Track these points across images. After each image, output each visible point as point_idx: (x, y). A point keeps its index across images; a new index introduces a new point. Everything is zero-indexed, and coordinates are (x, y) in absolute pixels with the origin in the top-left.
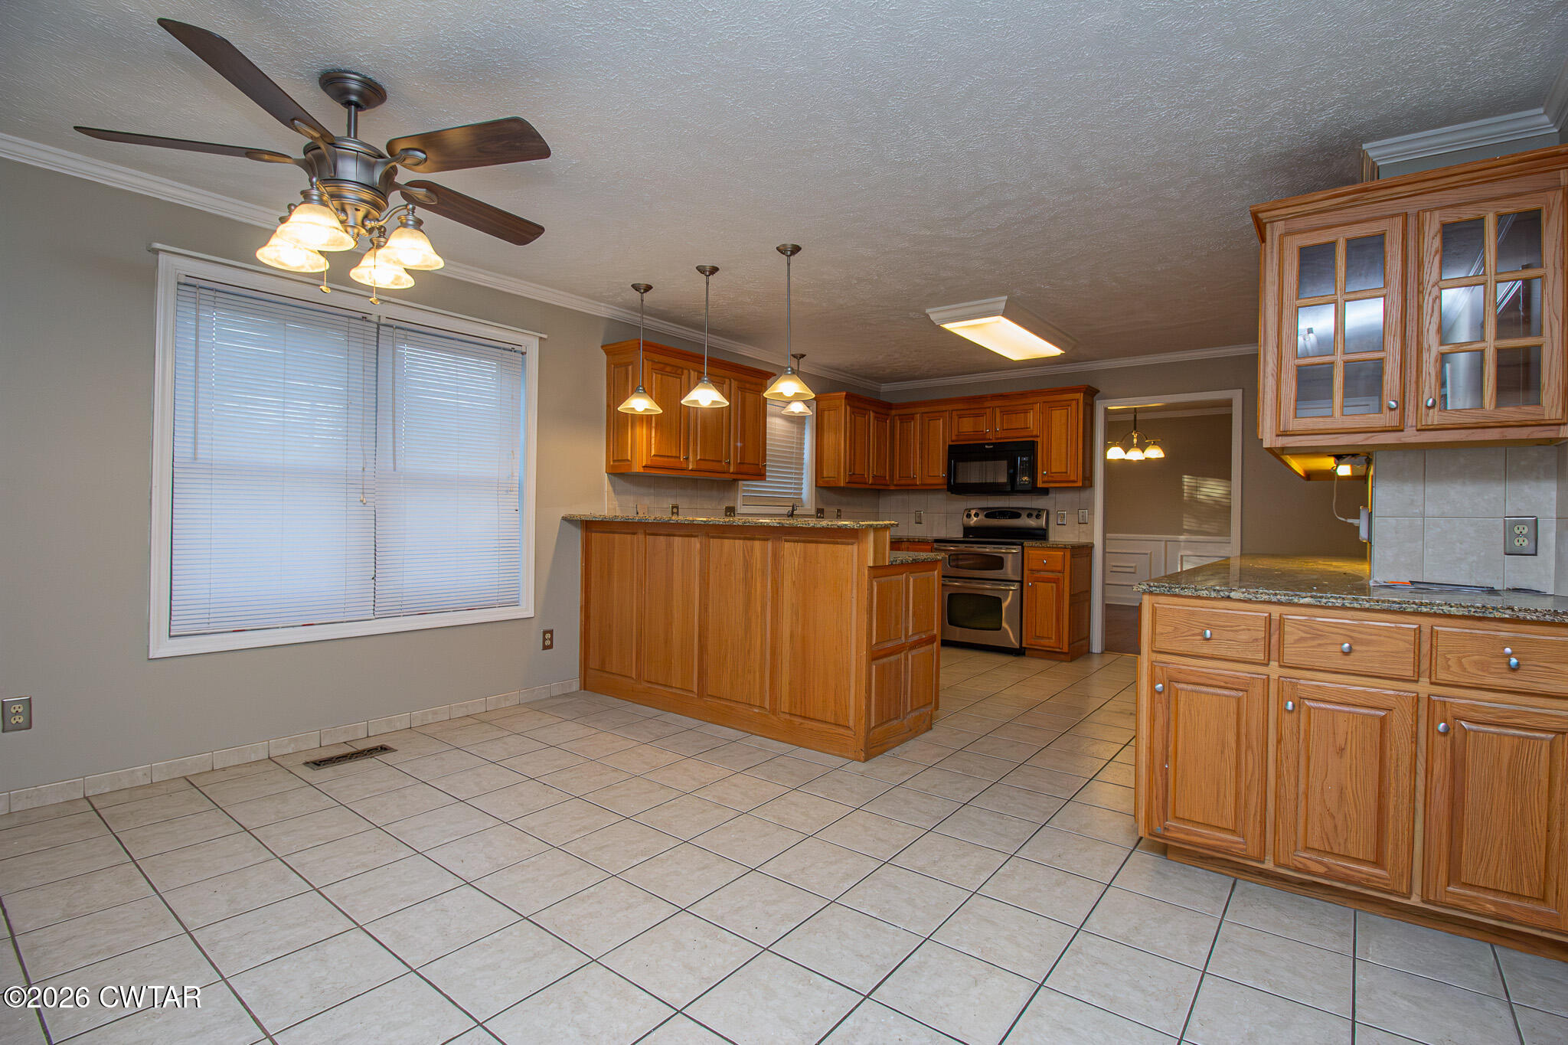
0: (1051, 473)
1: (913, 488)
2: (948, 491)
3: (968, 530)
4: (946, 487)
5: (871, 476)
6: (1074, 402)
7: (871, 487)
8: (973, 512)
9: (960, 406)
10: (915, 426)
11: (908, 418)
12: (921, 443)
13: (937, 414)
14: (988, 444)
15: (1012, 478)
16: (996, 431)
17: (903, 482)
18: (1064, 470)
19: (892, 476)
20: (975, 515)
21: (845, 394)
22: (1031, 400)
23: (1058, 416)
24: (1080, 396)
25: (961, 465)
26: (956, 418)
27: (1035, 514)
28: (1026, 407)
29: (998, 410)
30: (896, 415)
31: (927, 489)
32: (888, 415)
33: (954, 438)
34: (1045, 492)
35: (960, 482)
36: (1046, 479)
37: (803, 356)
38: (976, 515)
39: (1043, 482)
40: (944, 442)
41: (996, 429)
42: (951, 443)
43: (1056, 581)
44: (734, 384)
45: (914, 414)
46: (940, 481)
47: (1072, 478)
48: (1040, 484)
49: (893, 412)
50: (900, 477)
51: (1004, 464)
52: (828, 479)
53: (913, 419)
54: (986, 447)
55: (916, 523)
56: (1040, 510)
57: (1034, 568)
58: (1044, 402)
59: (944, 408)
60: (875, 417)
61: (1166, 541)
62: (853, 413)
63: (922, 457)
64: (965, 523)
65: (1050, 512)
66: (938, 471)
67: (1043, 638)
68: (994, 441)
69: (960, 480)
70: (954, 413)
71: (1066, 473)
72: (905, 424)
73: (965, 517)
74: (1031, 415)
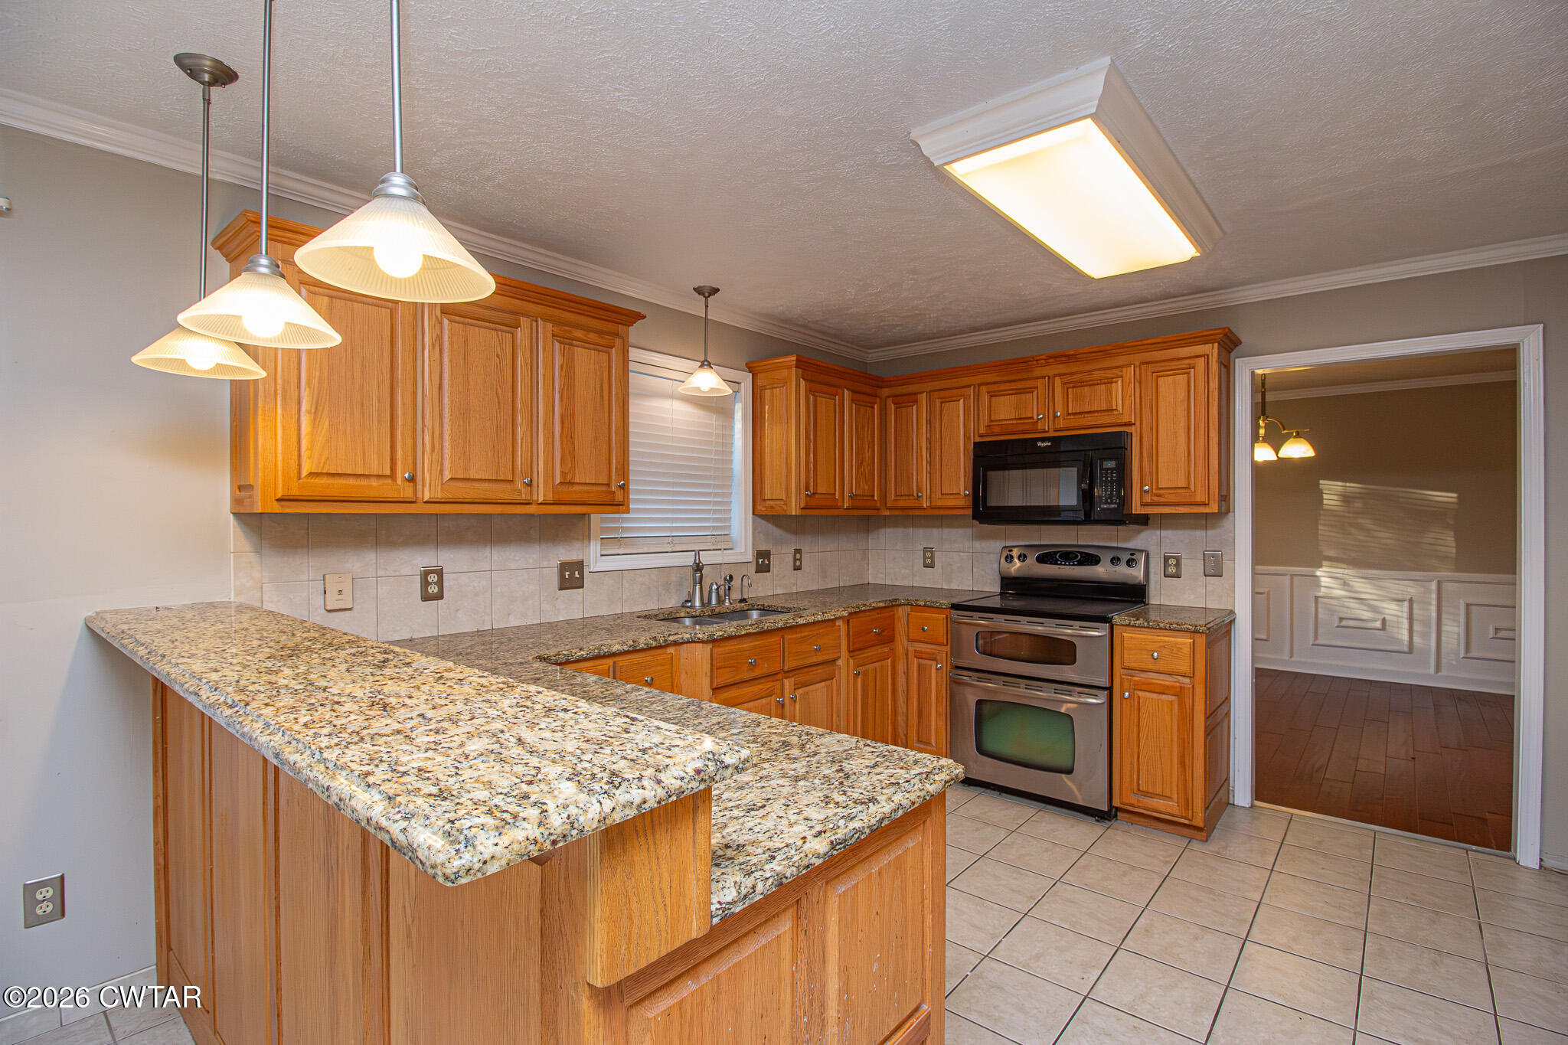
0: (1158, 488)
1: (917, 513)
2: (974, 518)
3: (1009, 583)
4: (970, 512)
5: (847, 494)
6: (1202, 361)
7: (846, 513)
8: (1015, 553)
9: (992, 377)
10: (918, 414)
11: (905, 401)
12: (929, 441)
13: (955, 392)
14: (1043, 440)
15: (1087, 496)
16: (1055, 417)
17: (902, 503)
18: (1182, 484)
19: (884, 496)
20: (1019, 558)
21: (795, 358)
22: (1120, 361)
23: (1172, 389)
24: (1212, 350)
25: (993, 475)
26: (985, 398)
27: (1125, 557)
28: (1109, 374)
29: (1058, 380)
30: (888, 397)
31: (938, 518)
32: (876, 396)
33: (982, 431)
34: (1144, 520)
35: (992, 505)
36: (1148, 499)
37: (715, 291)
38: (1022, 557)
39: (1143, 505)
40: (967, 437)
41: (1055, 412)
42: (978, 440)
43: (1180, 692)
44: (545, 329)
45: (915, 394)
46: (961, 503)
47: (1198, 499)
48: (1137, 509)
49: (886, 392)
50: (896, 495)
51: (1072, 473)
52: (771, 502)
53: (916, 402)
54: (1040, 444)
55: (924, 567)
56: (1133, 552)
57: (1134, 665)
58: (1144, 363)
59: (965, 381)
60: (853, 400)
61: (1292, 575)
62: (810, 391)
63: (930, 463)
64: (1002, 570)
65: (1151, 556)
66: (958, 483)
67: (1153, 795)
68: (1052, 434)
69: (993, 502)
70: (984, 389)
71: (1188, 488)
72: (904, 410)
73: (1003, 560)
74: (1118, 387)
